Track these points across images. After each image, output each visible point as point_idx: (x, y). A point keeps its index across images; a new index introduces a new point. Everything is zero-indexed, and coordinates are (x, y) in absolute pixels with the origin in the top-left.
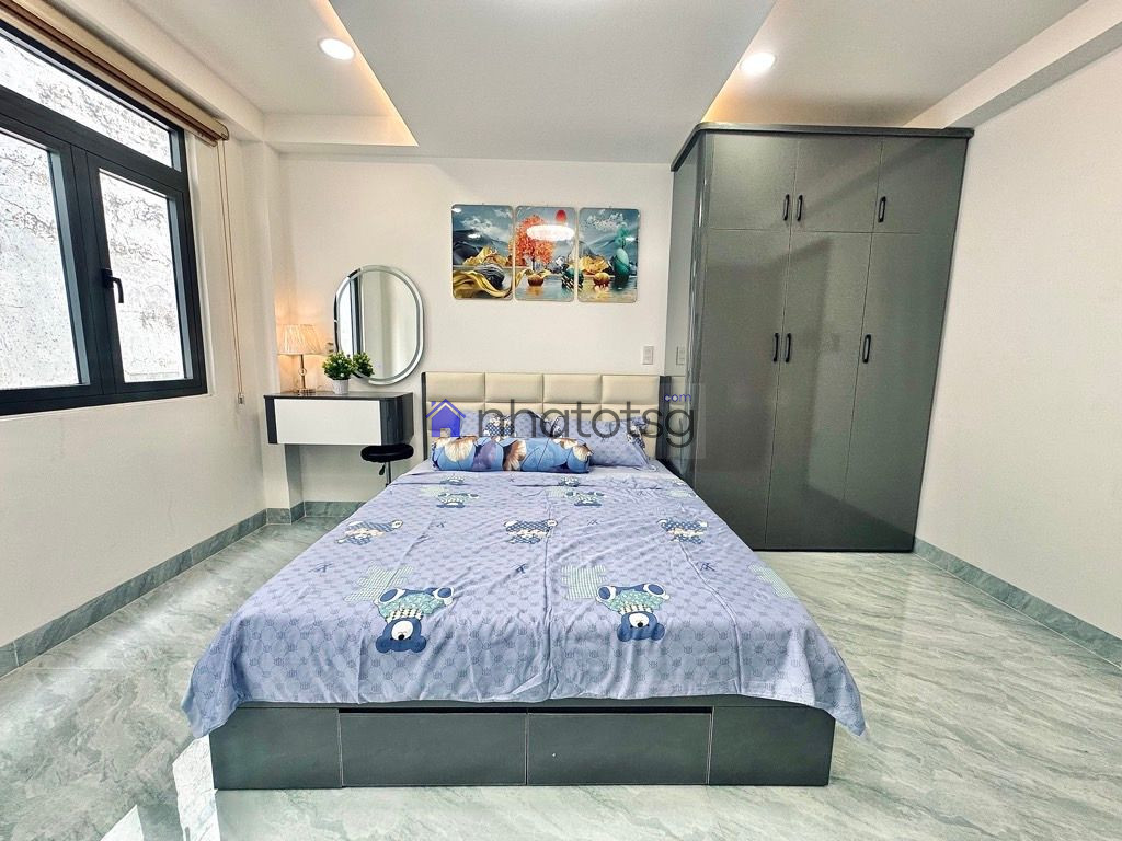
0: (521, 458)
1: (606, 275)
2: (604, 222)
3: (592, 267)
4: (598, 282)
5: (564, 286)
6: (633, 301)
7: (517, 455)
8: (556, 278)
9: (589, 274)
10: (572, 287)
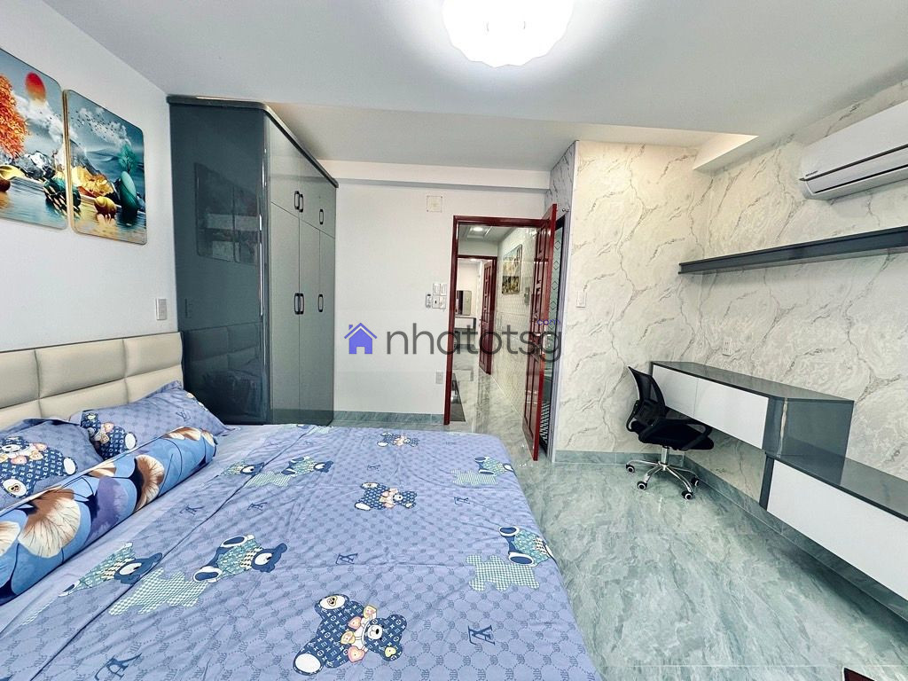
0: (160, 479)
1: (110, 202)
2: (103, 127)
3: (90, 186)
4: (102, 210)
5: (50, 203)
6: (143, 243)
7: (154, 479)
8: (35, 188)
9: (88, 194)
10: (64, 208)
